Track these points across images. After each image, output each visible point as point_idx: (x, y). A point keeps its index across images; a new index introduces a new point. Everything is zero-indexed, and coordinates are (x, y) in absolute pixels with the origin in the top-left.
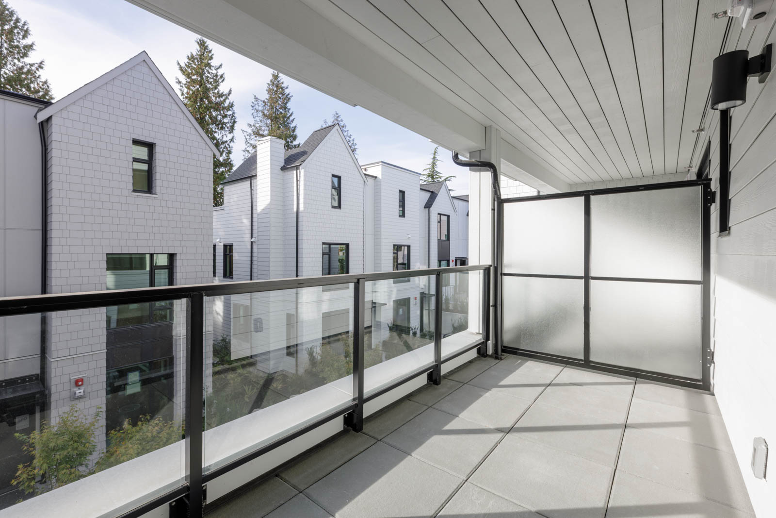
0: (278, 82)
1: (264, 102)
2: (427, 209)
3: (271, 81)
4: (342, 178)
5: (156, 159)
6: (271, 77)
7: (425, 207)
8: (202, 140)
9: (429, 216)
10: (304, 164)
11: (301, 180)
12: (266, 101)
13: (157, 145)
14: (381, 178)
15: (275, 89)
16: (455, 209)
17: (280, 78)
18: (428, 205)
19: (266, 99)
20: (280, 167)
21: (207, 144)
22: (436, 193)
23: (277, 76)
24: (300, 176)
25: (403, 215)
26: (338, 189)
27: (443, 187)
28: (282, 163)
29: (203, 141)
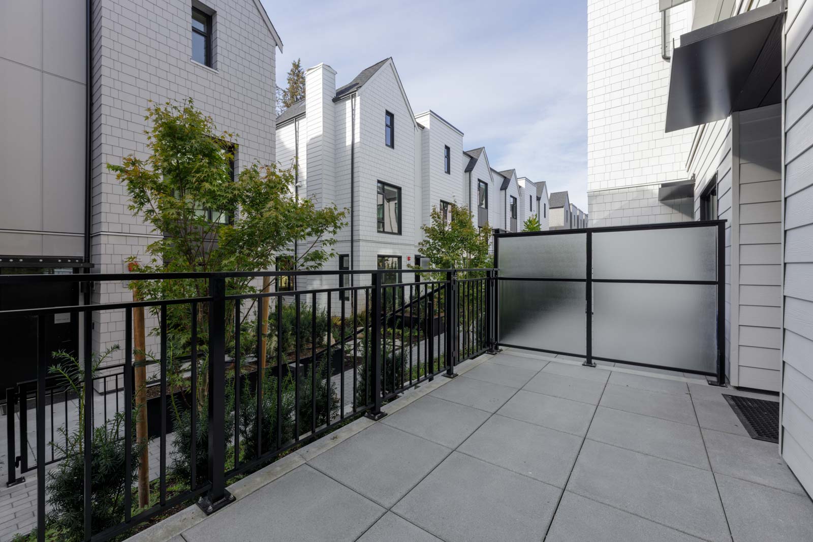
0: (299, 72)
1: (284, 92)
2: (468, 174)
3: (292, 71)
4: (395, 117)
5: (216, 30)
6: (291, 67)
7: (466, 171)
8: (264, 24)
9: (470, 180)
10: (360, 90)
11: (356, 108)
12: (286, 90)
13: (217, 13)
14: (429, 128)
15: (296, 78)
16: (492, 179)
17: (301, 68)
18: (469, 169)
19: (287, 89)
20: (332, 98)
21: (270, 31)
22: (476, 158)
23: (298, 65)
24: (355, 105)
25: (448, 172)
26: (391, 126)
27: (482, 154)
28: (334, 95)
29: (265, 26)
